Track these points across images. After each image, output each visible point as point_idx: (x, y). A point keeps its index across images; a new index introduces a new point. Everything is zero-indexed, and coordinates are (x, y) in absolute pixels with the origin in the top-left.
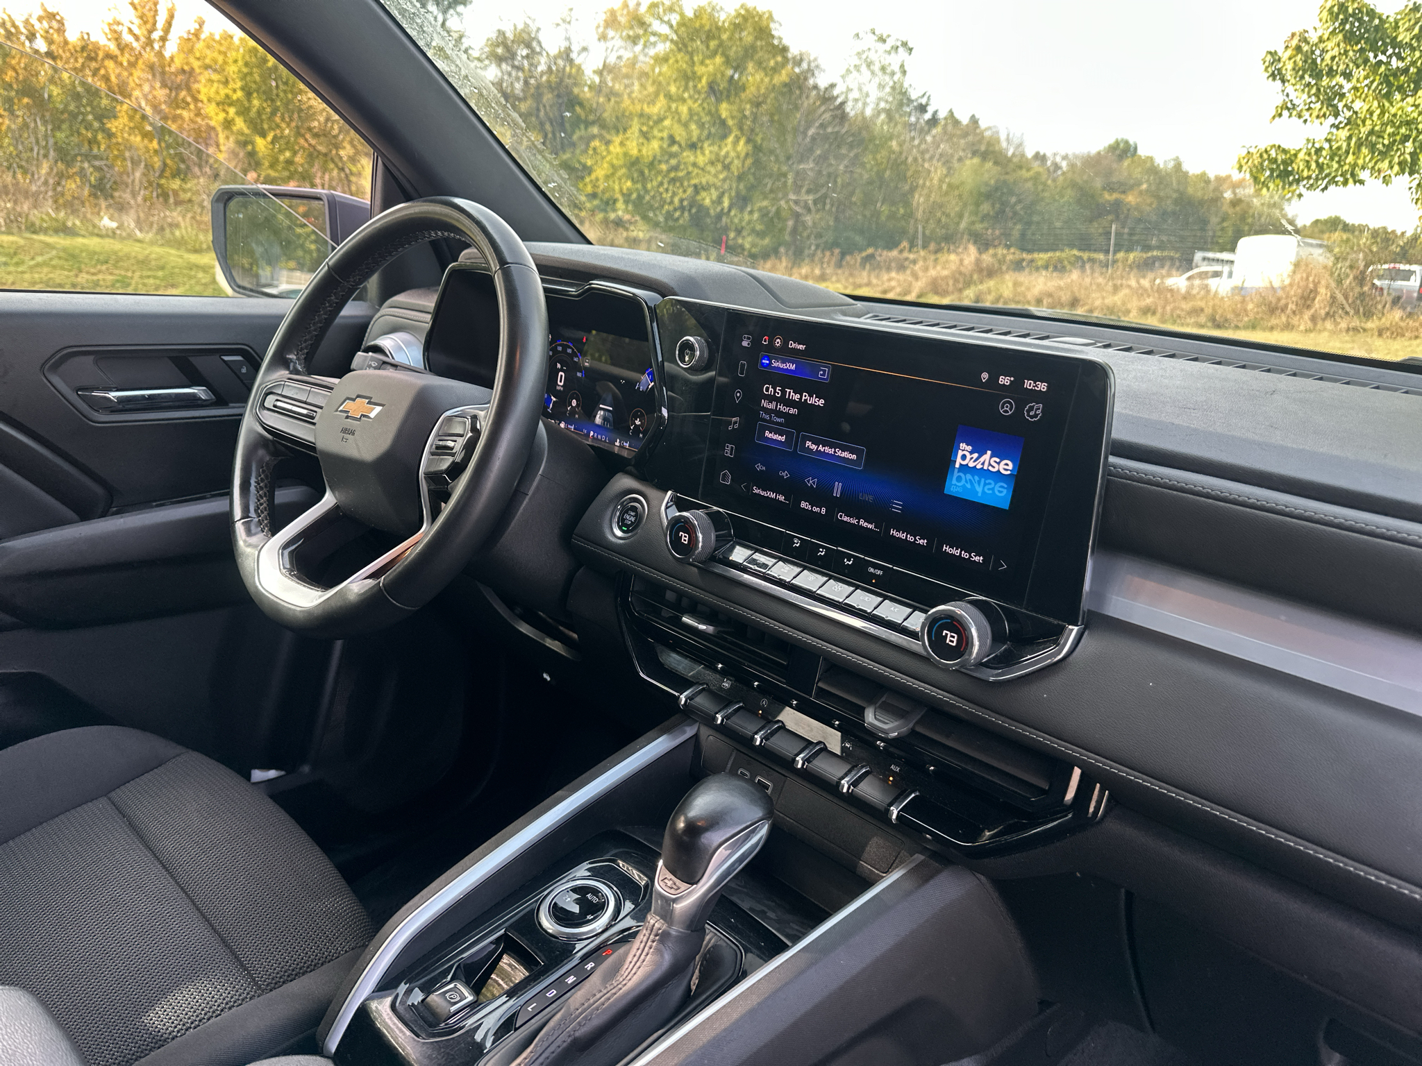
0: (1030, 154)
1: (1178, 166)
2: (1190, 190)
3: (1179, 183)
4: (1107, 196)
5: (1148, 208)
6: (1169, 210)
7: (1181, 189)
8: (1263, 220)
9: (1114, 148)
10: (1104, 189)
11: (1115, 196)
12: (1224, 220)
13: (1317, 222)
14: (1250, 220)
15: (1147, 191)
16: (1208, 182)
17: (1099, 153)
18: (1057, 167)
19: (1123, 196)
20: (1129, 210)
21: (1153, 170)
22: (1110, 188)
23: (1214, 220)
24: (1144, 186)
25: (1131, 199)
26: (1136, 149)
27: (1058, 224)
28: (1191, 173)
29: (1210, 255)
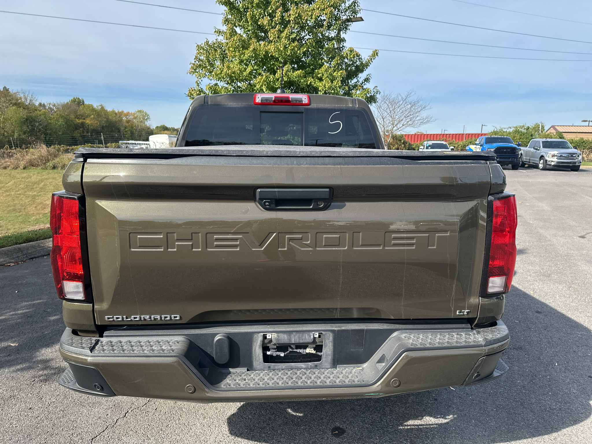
0: (37, 104)
1: (102, 108)
2: (110, 117)
3: (105, 115)
4: (77, 121)
5: (96, 125)
6: (104, 125)
7: (107, 117)
8: (139, 127)
9: (74, 101)
10: (75, 118)
11: (81, 121)
12: (126, 128)
13: (157, 127)
14: (135, 128)
15: (94, 118)
16: (116, 114)
17: (68, 103)
18: (52, 110)
19: (84, 121)
20: (88, 126)
21: (93, 110)
22: (77, 117)
23: (122, 129)
24: (92, 116)
25: (88, 121)
26: (83, 101)
27: (60, 133)
28: (108, 111)
29: (125, 142)
